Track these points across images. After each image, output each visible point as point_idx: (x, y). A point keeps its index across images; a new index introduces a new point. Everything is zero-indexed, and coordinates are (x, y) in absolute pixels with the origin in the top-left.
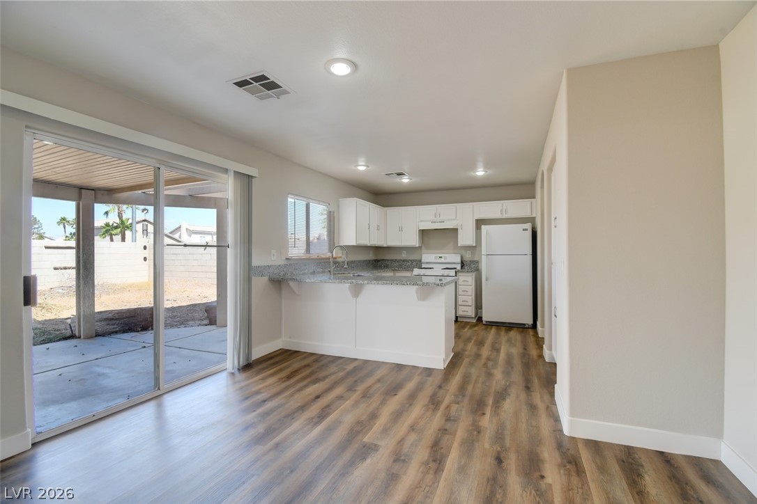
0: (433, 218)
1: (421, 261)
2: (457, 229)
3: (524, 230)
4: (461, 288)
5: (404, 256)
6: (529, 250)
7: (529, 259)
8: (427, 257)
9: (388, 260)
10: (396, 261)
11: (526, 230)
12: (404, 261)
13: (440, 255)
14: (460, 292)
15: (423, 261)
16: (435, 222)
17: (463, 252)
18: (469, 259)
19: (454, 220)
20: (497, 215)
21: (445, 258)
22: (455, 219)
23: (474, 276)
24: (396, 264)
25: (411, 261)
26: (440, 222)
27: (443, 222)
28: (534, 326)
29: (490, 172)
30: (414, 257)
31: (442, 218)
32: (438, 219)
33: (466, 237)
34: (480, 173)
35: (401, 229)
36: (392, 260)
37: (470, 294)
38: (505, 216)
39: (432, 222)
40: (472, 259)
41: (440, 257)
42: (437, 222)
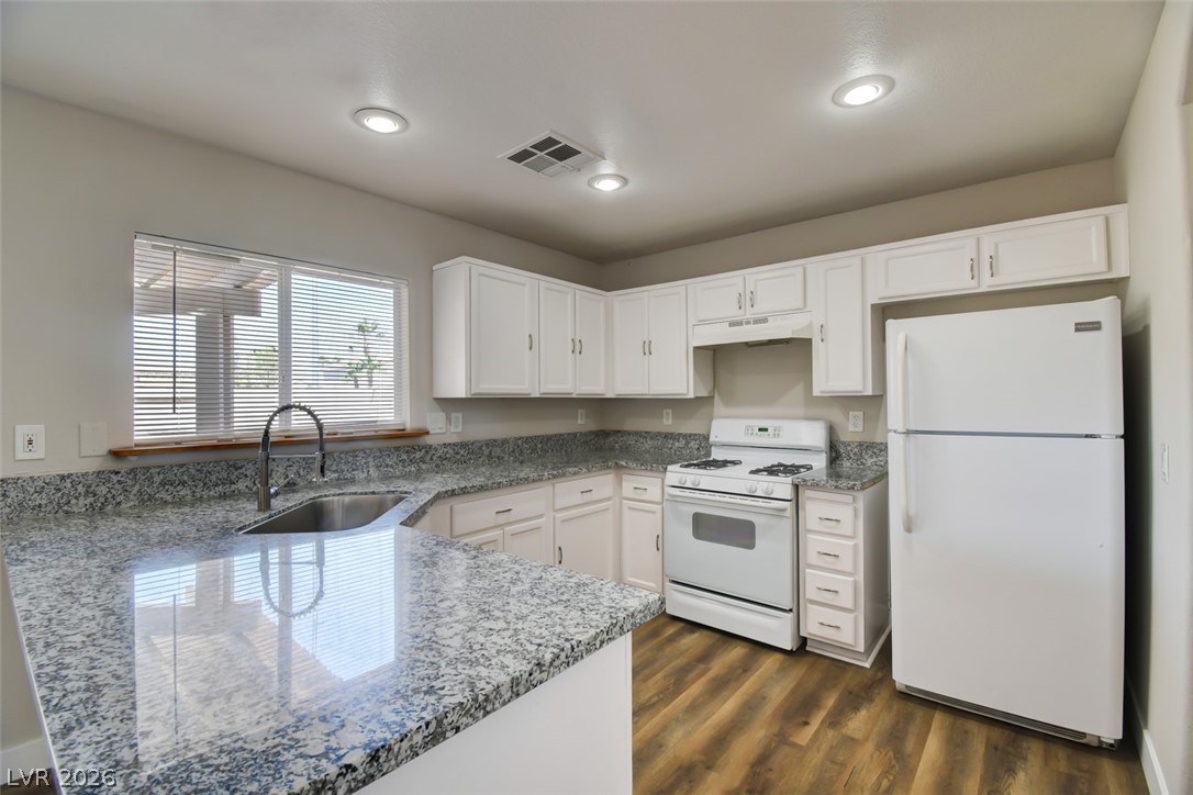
0: (736, 314)
1: (707, 438)
2: (809, 341)
3: (1080, 327)
4: (814, 544)
5: (667, 423)
6: (1111, 420)
7: (1111, 454)
8: (726, 429)
9: (629, 433)
10: (646, 435)
11: (1095, 326)
12: (667, 436)
13: (764, 424)
14: (811, 554)
15: (712, 439)
16: (739, 323)
17: (836, 415)
18: (858, 439)
19: (798, 311)
20: (958, 282)
21: (778, 431)
22: (803, 309)
23: (861, 505)
24: (648, 444)
25: (685, 436)
26: (757, 321)
27: (765, 320)
28: (1129, 747)
30: (690, 427)
31: (762, 308)
32: (749, 314)
33: (838, 367)
35: (647, 349)
36: (637, 433)
37: (848, 567)
38: (987, 284)
39: (732, 324)
40: (867, 438)
41: (760, 430)
42: (747, 323)
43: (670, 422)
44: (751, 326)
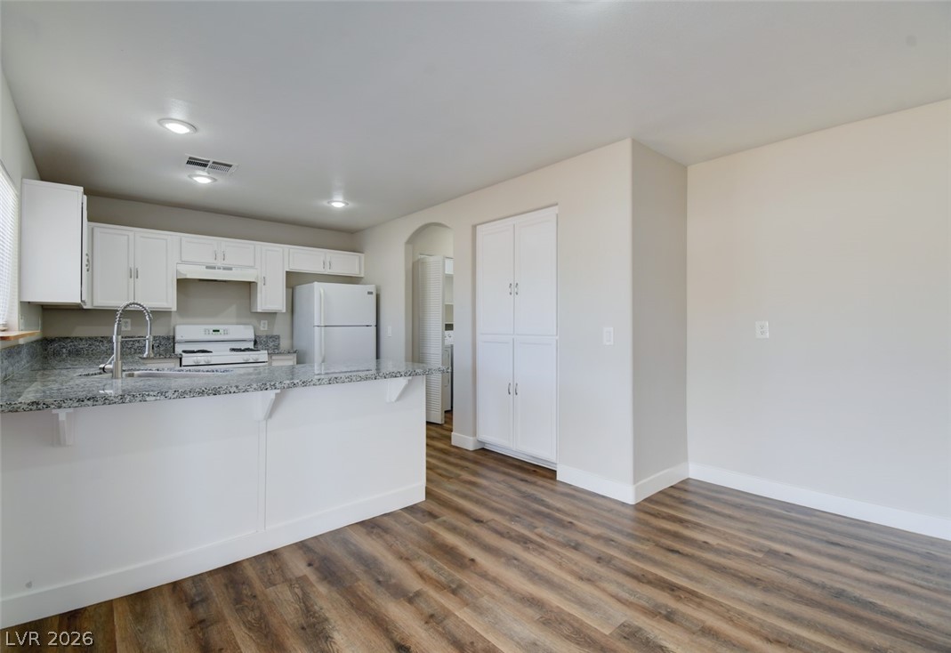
0: (211, 262)
1: (174, 338)
2: (255, 283)
3: (369, 293)
5: (126, 329)
8: (187, 332)
11: (371, 293)
13: (216, 328)
15: (178, 338)
16: (214, 268)
17: (260, 322)
18: (265, 334)
19: (251, 267)
20: (318, 269)
21: (226, 332)
22: (253, 266)
26: (224, 269)
27: (231, 269)
29: (351, 205)
30: (157, 330)
31: (227, 263)
32: (219, 263)
33: (271, 298)
34: (338, 204)
35: (134, 274)
38: (328, 271)
39: (207, 267)
40: (270, 333)
41: (214, 331)
42: (219, 268)
43: (129, 328)
44: (221, 271)
